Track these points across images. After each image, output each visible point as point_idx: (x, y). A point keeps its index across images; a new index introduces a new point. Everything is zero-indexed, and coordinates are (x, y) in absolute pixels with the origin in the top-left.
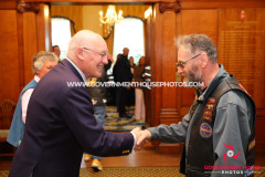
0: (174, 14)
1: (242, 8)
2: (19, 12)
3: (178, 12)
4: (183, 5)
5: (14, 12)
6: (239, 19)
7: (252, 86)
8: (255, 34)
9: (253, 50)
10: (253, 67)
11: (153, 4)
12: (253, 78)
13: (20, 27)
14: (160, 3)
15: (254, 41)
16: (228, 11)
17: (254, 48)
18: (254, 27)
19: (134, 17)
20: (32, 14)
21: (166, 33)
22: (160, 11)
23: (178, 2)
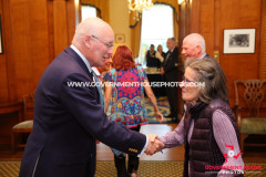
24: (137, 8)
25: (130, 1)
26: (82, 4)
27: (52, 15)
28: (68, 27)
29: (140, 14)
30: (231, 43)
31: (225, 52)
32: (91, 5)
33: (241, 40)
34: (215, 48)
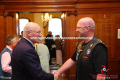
1: (104, 14)
2: (5, 17)
3: (76, 15)
4: (78, 12)
5: (3, 16)
6: (103, 18)
7: (110, 48)
8: (110, 25)
9: (110, 32)
10: (110, 39)
11: (65, 12)
12: (110, 44)
13: (5, 23)
14: (68, 12)
15: (110, 28)
16: (98, 15)
17: (110, 31)
18: (110, 22)
20: (11, 17)
21: (71, 25)
22: (68, 15)
23: (76, 11)
25: (42, 16)
26: (19, 18)
27: (6, 23)
28: (13, 28)
29: (48, 22)
32: (26, 18)
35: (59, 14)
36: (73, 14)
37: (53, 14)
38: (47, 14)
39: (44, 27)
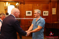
0: (23, 4)
1: (37, 4)
3: (24, 4)
4: (25, 3)
6: (37, 6)
11: (18, 2)
14: (20, 2)
16: (35, 4)
19: (12, 5)
21: (22, 9)
22: (20, 4)
23: (24, 2)
24: (6, 6)
25: (5, 4)
29: (7, 7)
30: (27, 14)
31: (26, 15)
33: (29, 13)
34: (24, 15)
35: (14, 3)
36: (23, 3)
37: (12, 2)
38: (7, 3)
39: (5, 10)
